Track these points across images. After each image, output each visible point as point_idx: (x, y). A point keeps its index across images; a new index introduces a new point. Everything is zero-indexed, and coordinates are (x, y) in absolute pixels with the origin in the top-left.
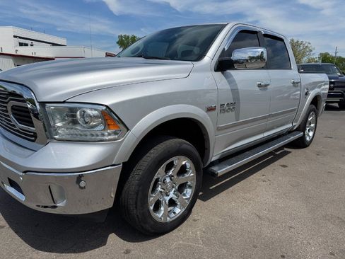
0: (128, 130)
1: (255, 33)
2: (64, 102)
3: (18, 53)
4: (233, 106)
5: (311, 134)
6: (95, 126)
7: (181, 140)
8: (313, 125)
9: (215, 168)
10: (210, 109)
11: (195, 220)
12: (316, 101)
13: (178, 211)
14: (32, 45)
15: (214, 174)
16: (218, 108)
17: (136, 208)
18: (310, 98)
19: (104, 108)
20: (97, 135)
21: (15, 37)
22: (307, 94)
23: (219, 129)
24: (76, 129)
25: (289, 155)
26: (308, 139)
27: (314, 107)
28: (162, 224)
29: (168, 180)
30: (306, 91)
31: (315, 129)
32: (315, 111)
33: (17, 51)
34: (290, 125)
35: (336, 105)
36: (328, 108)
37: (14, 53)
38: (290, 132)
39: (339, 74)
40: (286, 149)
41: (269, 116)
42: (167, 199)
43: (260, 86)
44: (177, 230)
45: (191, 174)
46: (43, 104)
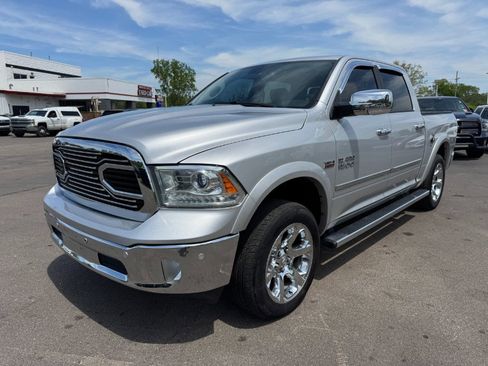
0: (246, 193)
1: (371, 68)
2: (178, 164)
3: (13, 89)
4: (352, 161)
5: (438, 192)
6: (211, 190)
7: (296, 204)
8: (439, 181)
9: (331, 238)
10: (328, 165)
11: (313, 302)
12: (443, 149)
13: (295, 290)
14: (32, 77)
15: (332, 246)
16: (337, 164)
17: (254, 285)
18: (436, 146)
19: (221, 169)
20: (212, 201)
21: (8, 65)
22: (432, 141)
23: (337, 189)
24: (189, 194)
25: (413, 220)
26: (434, 198)
27: (440, 157)
28: (279, 305)
29: (282, 252)
30: (431, 137)
31: (442, 186)
32: (442, 163)
33: (11, 85)
34: (413, 182)
35: (464, 152)
36: (457, 157)
37: (8, 89)
38: (412, 191)
39: (466, 111)
40: (407, 213)
41: (390, 172)
42: (282, 275)
43: (380, 134)
44: (294, 312)
45: (307, 245)
46: (152, 166)
